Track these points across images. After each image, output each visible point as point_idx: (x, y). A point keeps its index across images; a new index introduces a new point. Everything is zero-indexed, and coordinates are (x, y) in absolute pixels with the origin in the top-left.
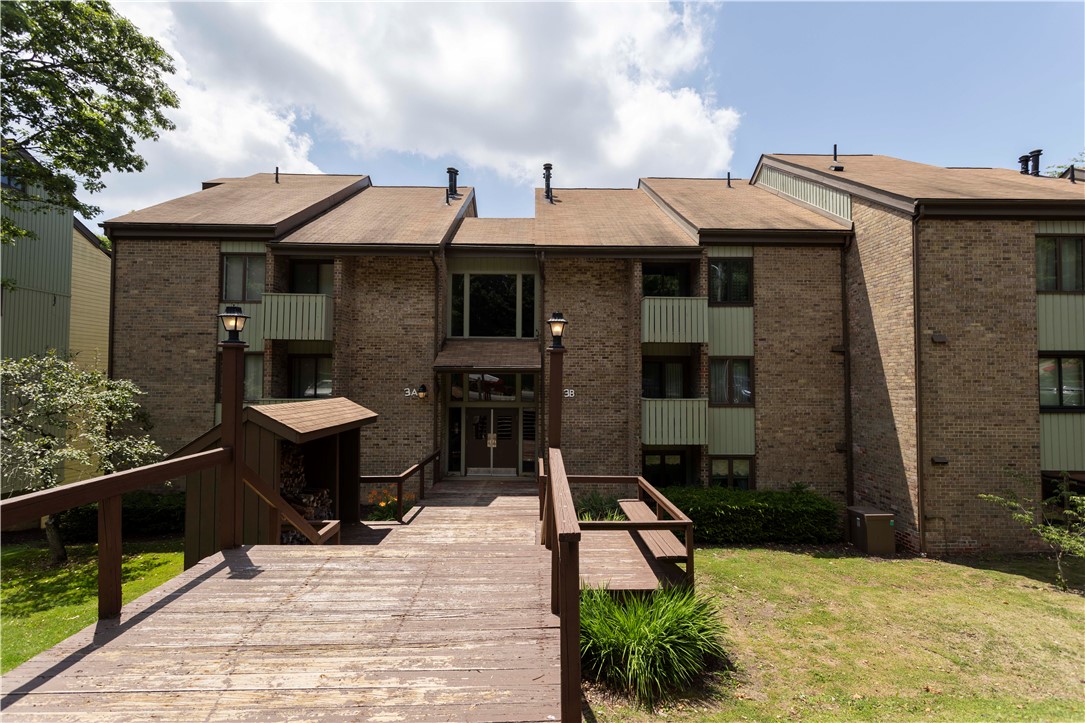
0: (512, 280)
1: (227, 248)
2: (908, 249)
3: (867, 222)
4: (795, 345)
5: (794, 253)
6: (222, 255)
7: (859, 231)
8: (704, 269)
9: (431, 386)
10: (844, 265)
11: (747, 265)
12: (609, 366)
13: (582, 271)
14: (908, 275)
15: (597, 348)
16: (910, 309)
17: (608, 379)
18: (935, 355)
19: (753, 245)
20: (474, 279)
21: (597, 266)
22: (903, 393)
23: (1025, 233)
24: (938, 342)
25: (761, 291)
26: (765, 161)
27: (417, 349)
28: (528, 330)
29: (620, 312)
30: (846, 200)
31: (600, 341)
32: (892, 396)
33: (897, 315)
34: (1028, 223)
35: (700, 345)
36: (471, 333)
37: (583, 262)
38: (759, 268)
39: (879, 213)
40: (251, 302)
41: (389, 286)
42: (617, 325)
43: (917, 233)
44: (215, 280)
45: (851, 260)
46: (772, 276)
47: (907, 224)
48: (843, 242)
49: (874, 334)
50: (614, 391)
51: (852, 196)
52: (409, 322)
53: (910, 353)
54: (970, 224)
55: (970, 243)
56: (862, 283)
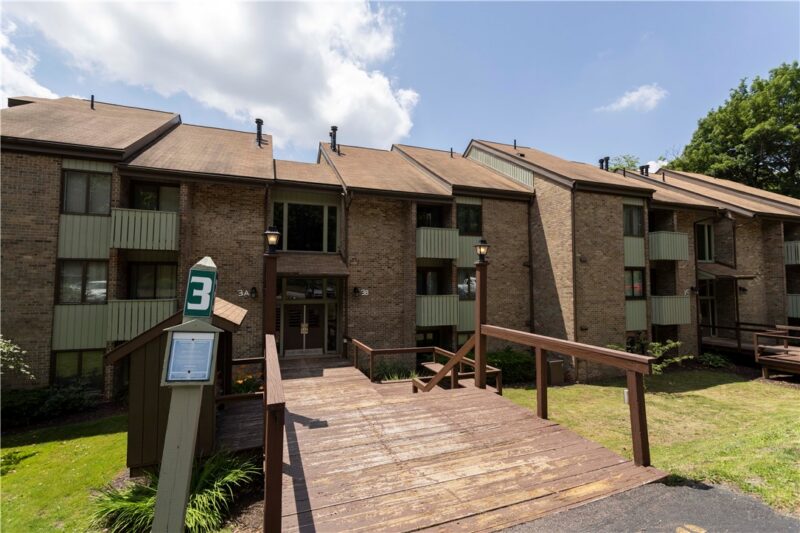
0: (320, 209)
1: (69, 165)
2: (569, 207)
3: (543, 189)
4: (504, 261)
5: (504, 205)
6: (64, 171)
7: (538, 194)
8: (454, 210)
9: (260, 288)
10: (529, 214)
11: (478, 209)
12: (392, 273)
13: (373, 206)
14: (569, 222)
15: (384, 261)
16: (570, 242)
17: (391, 282)
18: (582, 268)
19: (482, 198)
20: (292, 207)
21: (384, 204)
22: (565, 290)
23: (618, 203)
24: (583, 261)
25: (486, 227)
26: (474, 143)
27: (249, 259)
28: (332, 248)
29: (399, 236)
30: (530, 175)
31: (386, 256)
32: (559, 292)
33: (562, 244)
34: (619, 198)
35: (451, 260)
36: (289, 248)
37: (374, 201)
38: (485, 213)
39: (551, 185)
40: (94, 215)
41: (225, 209)
42: (397, 245)
43: (573, 199)
44: (55, 192)
45: (533, 211)
46: (494, 218)
47: (568, 193)
48: (529, 200)
49: (548, 255)
50: (395, 291)
51: (534, 173)
52: (243, 238)
53: (570, 267)
54: (596, 196)
55: (596, 207)
56: (541, 225)
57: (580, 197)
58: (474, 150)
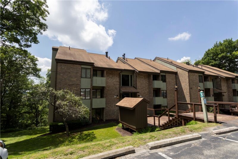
0: (129, 75)
1: (83, 66)
2: (187, 76)
3: (179, 71)
4: (171, 88)
5: (170, 75)
6: (82, 68)
7: (178, 72)
8: (160, 76)
9: (119, 95)
10: (176, 77)
11: (165, 76)
12: (146, 91)
13: (142, 75)
14: (188, 80)
15: (144, 88)
16: (188, 84)
17: (146, 94)
18: (191, 90)
19: (166, 73)
20: (122, 75)
21: (144, 74)
22: (187, 96)
23: (197, 75)
24: (191, 88)
25: (167, 80)
26: (157, 58)
27: (116, 88)
28: (131, 85)
29: (147, 82)
30: (176, 68)
31: (145, 87)
32: (186, 96)
33: (186, 85)
34: (198, 74)
35: (160, 88)
36: (122, 85)
37: (142, 74)
38: (167, 77)
39: (182, 70)
40: (88, 78)
41: (111, 76)
42: (147, 85)
43: (188, 74)
44: (80, 73)
45: (177, 76)
46: (169, 78)
47: (187, 73)
48: (176, 74)
49: (182, 87)
50: (147, 96)
51: (177, 67)
52: (115, 83)
53: (189, 90)
54: (193, 73)
55: (193, 76)
56: (179, 80)
57: (190, 73)
58: (157, 60)
